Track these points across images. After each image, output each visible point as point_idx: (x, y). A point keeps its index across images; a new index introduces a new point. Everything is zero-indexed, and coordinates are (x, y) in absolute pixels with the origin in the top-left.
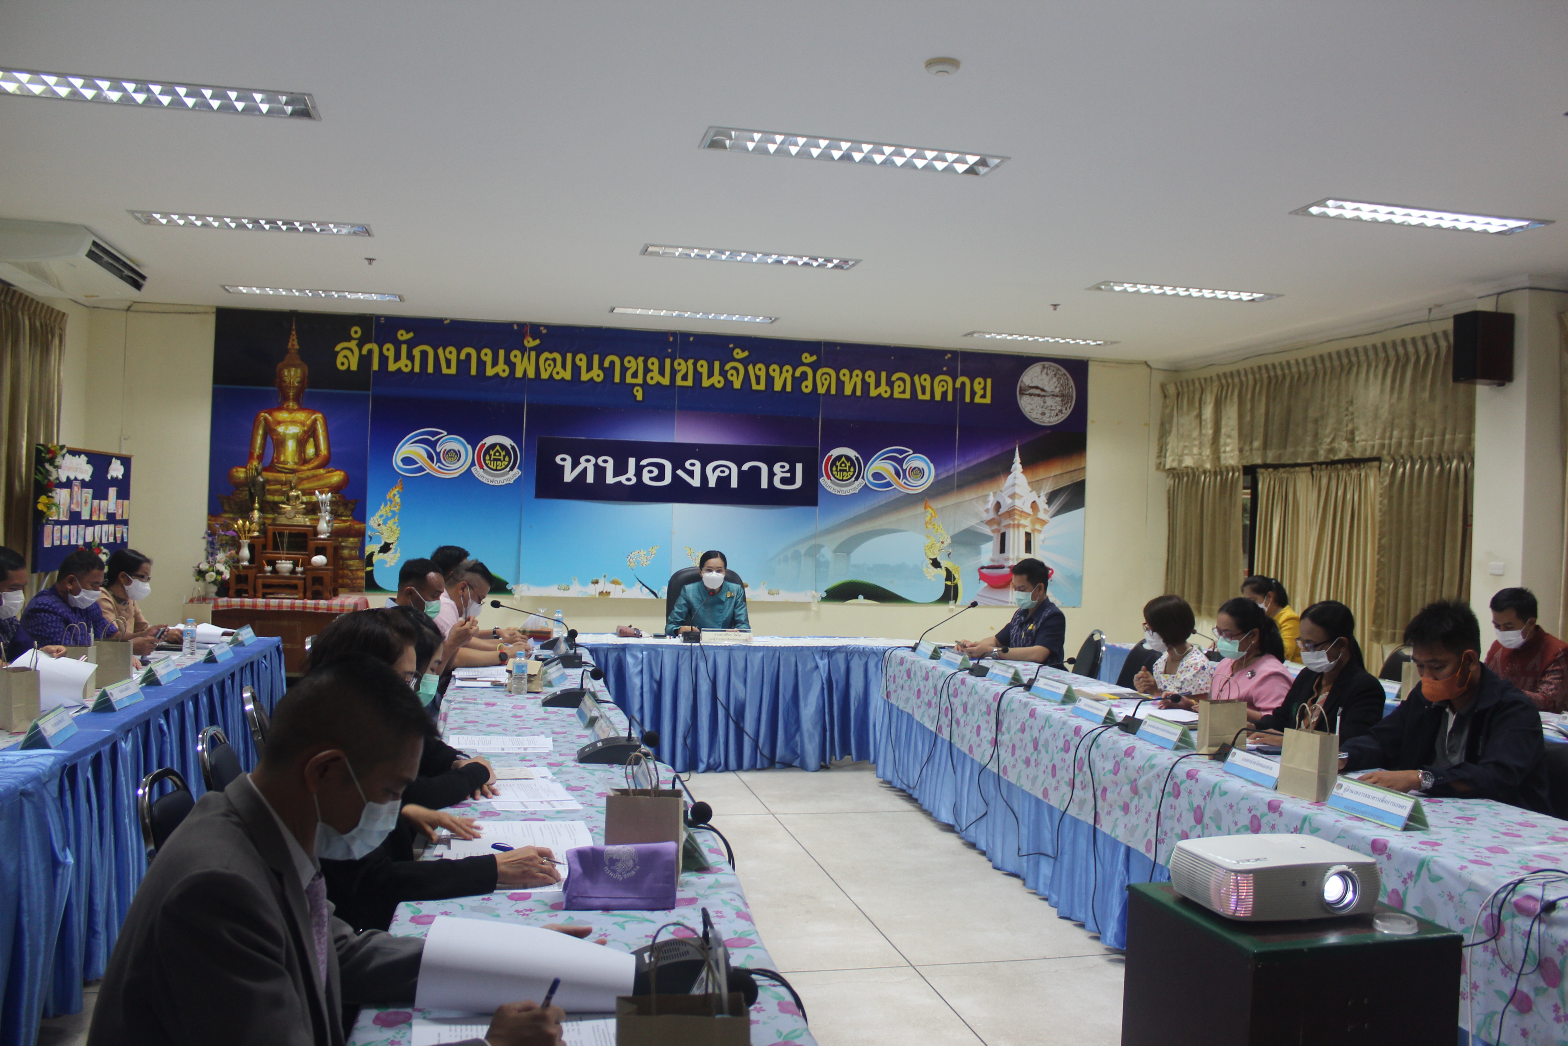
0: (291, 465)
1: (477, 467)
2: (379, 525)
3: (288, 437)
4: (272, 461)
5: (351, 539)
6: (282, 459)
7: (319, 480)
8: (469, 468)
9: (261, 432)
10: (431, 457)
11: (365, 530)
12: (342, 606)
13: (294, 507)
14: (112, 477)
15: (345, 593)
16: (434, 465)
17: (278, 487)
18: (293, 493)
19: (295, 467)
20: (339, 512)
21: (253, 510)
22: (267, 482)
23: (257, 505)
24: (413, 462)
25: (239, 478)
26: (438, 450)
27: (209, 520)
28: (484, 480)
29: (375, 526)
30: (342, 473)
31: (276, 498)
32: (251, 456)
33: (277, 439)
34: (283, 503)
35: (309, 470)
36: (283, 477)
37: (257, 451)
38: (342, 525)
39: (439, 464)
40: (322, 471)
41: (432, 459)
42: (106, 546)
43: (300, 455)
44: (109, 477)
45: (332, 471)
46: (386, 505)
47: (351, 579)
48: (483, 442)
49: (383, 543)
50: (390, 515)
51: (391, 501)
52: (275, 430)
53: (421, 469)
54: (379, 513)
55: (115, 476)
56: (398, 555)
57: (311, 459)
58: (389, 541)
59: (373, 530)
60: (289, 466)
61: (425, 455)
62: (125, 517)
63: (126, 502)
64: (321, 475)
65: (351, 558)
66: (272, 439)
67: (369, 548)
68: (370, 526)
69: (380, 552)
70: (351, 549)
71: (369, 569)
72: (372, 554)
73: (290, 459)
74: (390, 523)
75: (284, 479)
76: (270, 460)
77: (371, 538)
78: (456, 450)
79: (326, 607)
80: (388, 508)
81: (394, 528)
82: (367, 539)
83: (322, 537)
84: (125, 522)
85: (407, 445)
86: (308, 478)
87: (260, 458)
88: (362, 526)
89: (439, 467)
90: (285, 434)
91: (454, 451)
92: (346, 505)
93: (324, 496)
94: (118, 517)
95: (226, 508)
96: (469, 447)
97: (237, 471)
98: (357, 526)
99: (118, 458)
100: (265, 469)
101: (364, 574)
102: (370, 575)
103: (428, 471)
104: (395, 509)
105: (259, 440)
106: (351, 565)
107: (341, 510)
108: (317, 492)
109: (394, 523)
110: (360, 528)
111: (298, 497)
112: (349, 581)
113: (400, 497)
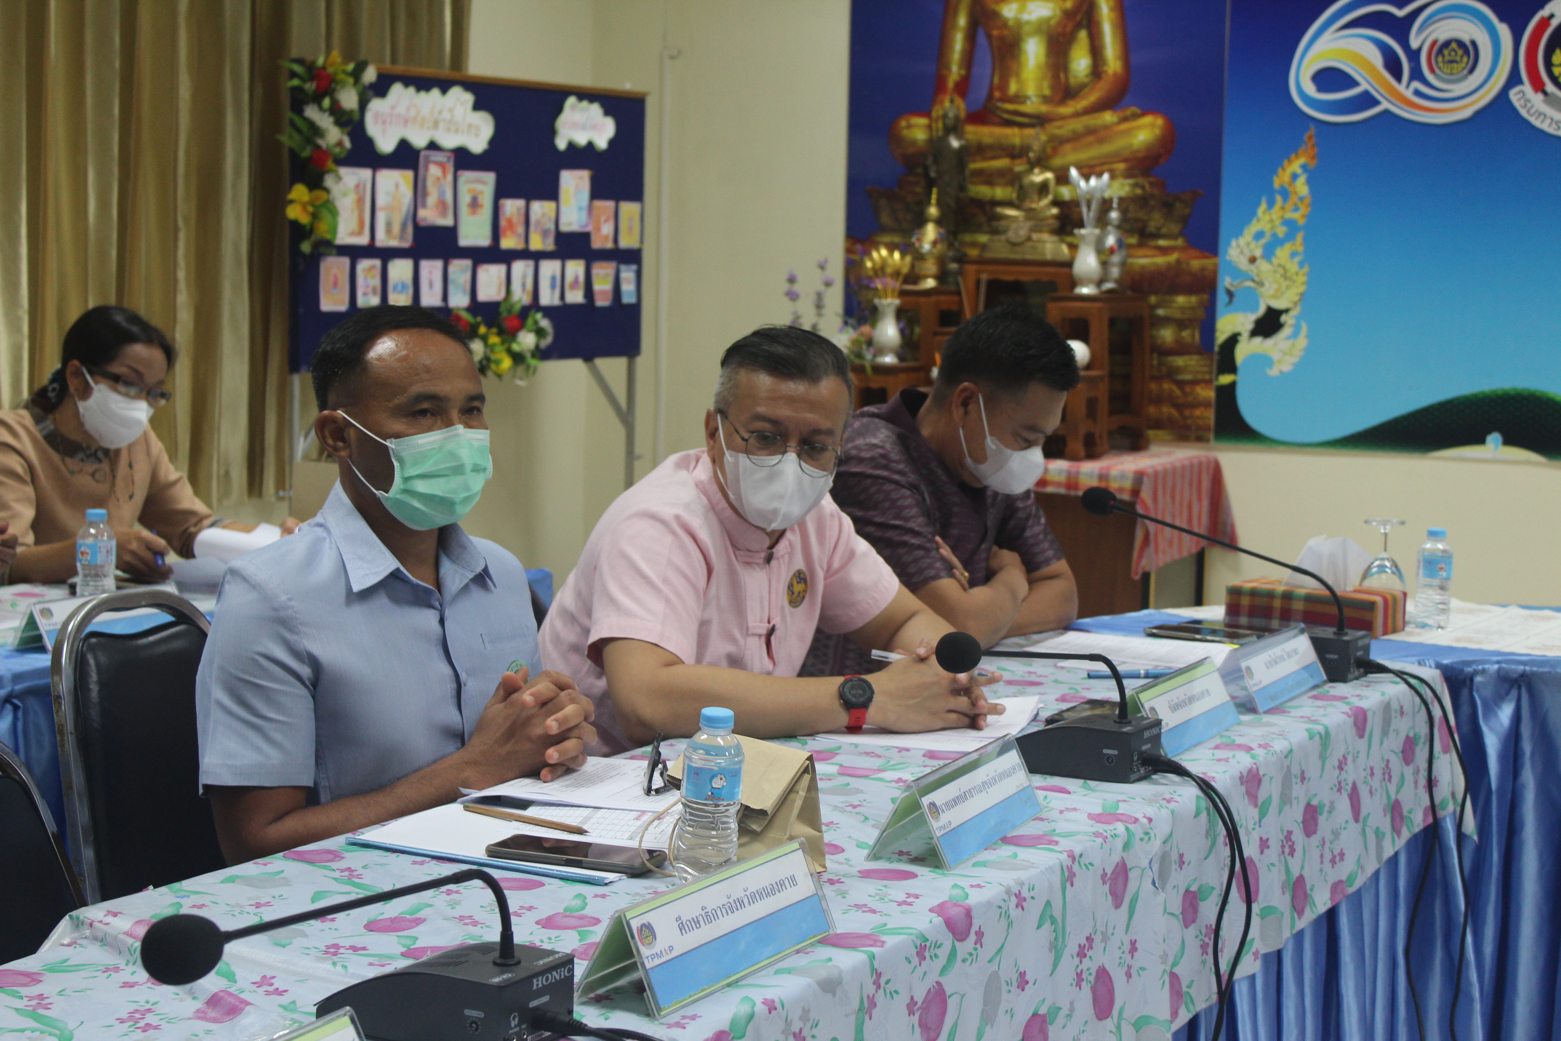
0: (1033, 105)
1: (1527, 87)
2: (1253, 260)
3: (1026, 29)
4: (990, 97)
5: (1181, 300)
6: (1013, 88)
7: (1101, 141)
8: (1503, 94)
9: (962, 21)
10: (1393, 66)
11: (1215, 273)
12: (1103, 477)
13: (1031, 214)
14: (571, 146)
15: (1163, 442)
16: (1401, 88)
17: (1001, 163)
18: (1038, 177)
19: (1044, 109)
20: (1152, 226)
21: (920, 221)
22: (980, 150)
23: (933, 211)
24: (1349, 82)
25: (914, 142)
26: (1414, 43)
27: (849, 251)
28: (1545, 126)
29: (1243, 263)
30: (1160, 121)
31: (1000, 192)
32: (940, 85)
33: (1001, 38)
34: (1010, 204)
35: (1077, 115)
36: (1014, 136)
37: (955, 71)
38: (1160, 260)
39: (1416, 85)
40: (1108, 117)
41: (1396, 73)
42: (548, 312)
43: (1055, 77)
44: (561, 144)
45: (1135, 117)
46: (1271, 204)
47: (1179, 407)
48: (1545, 12)
49: (1261, 311)
50: (1281, 231)
51: (1285, 193)
52: (996, 15)
53: (1367, 100)
54: (1254, 227)
55: (582, 140)
56: (1302, 342)
57: (1082, 87)
58: (1278, 305)
59: (1236, 273)
60: (1029, 107)
61: (1377, 59)
62: (627, 242)
63: (629, 209)
64: (1107, 127)
65: (1181, 349)
66: (989, 36)
67: (1226, 326)
68: (1230, 263)
69: (1254, 333)
70: (1181, 324)
71: (1225, 379)
72: (1233, 340)
73: (1031, 90)
74: (1282, 254)
75: (1017, 141)
76: (983, 93)
77: (1230, 294)
78: (1466, 39)
79: (1063, 478)
80: (1276, 213)
81: (1293, 267)
82: (1222, 298)
83: (1085, 291)
84: (632, 257)
85: (1327, 35)
86: (1075, 138)
87: (962, 88)
88: (1208, 262)
89: (1417, 93)
90: (1019, 24)
91: (1461, 44)
92: (1167, 207)
93: (1093, 181)
94: (596, 244)
95: (886, 219)
96: (1504, 31)
97: (909, 126)
98: (1196, 264)
99: (586, 95)
100: (978, 117)
101: (1209, 394)
102: (1227, 395)
103: (1385, 105)
104: (1296, 216)
105: (958, 43)
106: (1178, 370)
107: (1156, 220)
108: (1074, 172)
109: (1293, 255)
110: (1203, 269)
111: (1043, 188)
112: (1174, 412)
113: (1309, 182)
